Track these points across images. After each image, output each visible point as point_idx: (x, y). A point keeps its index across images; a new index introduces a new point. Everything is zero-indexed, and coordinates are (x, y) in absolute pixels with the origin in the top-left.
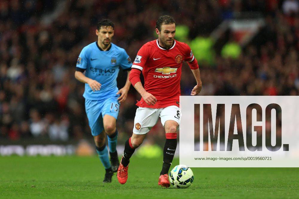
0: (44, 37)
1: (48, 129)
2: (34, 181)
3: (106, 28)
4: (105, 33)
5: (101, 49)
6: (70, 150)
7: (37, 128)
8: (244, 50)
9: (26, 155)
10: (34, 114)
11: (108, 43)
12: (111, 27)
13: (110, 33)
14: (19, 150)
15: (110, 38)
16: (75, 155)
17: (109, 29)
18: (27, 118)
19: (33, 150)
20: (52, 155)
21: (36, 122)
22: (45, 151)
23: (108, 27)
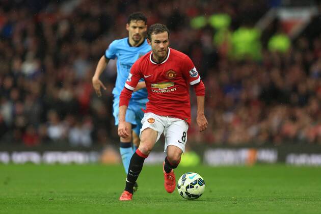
0: (63, 27)
1: (68, 133)
2: (51, 192)
3: (136, 22)
4: (135, 27)
5: (130, 46)
6: (93, 157)
7: (55, 131)
8: (294, 42)
9: (43, 163)
10: (52, 115)
11: (138, 40)
12: (142, 21)
13: (141, 28)
14: (35, 157)
15: (140, 34)
16: (99, 163)
17: (140, 23)
18: (44, 120)
19: (51, 157)
20: (73, 163)
21: (55, 125)
22: (65, 158)
23: (139, 21)
